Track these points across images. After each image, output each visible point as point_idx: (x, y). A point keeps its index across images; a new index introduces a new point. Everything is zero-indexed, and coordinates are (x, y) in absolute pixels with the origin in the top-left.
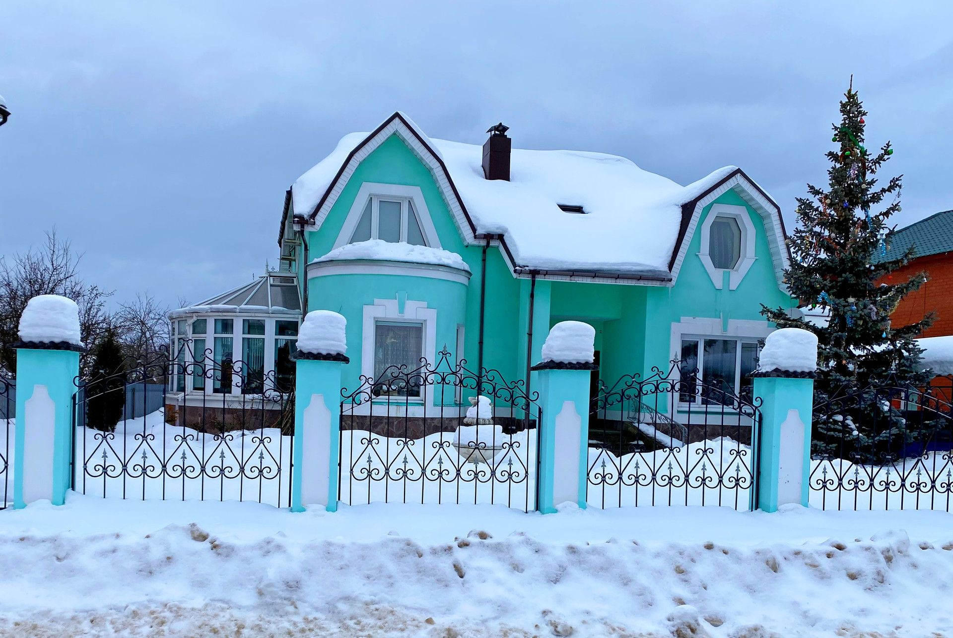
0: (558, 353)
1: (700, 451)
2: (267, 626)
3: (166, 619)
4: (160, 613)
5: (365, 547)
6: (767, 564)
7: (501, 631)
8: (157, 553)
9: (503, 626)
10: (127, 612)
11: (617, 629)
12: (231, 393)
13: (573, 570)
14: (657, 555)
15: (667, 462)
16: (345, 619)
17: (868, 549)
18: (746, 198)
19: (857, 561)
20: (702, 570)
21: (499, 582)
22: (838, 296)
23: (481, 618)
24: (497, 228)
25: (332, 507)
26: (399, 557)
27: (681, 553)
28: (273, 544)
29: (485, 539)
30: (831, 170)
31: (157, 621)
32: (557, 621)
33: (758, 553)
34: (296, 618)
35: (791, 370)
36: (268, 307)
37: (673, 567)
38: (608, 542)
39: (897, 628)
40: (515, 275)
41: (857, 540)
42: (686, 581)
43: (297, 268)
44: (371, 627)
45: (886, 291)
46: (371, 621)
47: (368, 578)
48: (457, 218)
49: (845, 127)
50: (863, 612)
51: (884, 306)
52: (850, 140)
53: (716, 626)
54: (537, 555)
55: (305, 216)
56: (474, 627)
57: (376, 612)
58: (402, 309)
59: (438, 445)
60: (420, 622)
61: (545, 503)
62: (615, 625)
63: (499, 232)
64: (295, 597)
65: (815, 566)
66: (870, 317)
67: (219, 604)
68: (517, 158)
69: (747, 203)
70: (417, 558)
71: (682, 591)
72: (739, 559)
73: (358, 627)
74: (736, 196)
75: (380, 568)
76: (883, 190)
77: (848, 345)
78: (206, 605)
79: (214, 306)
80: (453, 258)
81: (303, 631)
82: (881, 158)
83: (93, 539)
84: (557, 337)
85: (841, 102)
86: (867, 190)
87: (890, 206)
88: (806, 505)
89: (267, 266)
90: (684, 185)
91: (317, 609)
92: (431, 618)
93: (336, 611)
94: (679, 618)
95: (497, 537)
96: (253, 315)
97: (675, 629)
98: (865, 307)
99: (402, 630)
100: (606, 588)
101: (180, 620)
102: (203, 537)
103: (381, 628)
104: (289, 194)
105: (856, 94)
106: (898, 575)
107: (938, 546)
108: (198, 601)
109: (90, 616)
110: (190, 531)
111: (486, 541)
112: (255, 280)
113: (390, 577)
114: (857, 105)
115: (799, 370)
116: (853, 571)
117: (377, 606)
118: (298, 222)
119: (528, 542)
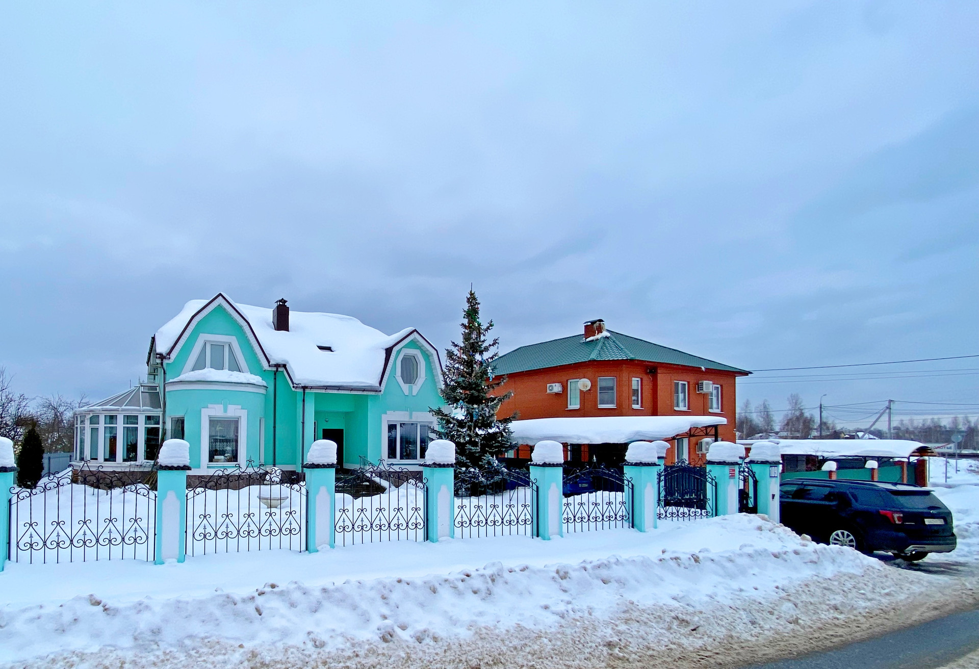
0: (316, 459)
1: (396, 509)
2: (140, 660)
3: (74, 663)
4: (70, 658)
5: (201, 602)
6: (430, 589)
7: (283, 648)
8: (67, 617)
9: (284, 645)
10: (48, 660)
11: (350, 639)
12: (115, 461)
13: (326, 604)
14: (372, 589)
15: (379, 516)
16: (189, 650)
17: (482, 576)
18: (420, 345)
19: (477, 583)
20: (395, 597)
21: (282, 616)
22: (468, 402)
23: (272, 641)
24: (283, 361)
25: (181, 560)
26: (222, 606)
27: (384, 587)
28: (143, 605)
29: (274, 588)
30: (463, 333)
31: (68, 664)
32: (316, 638)
33: (425, 583)
34: (157, 653)
35: (442, 464)
36: (140, 407)
37: (380, 596)
38: (344, 583)
39: (498, 622)
40: (293, 389)
41: (477, 570)
42: (387, 604)
43: (159, 380)
44: (206, 654)
45: (493, 400)
46: (205, 650)
47: (203, 622)
48: (258, 355)
49: (469, 311)
50: (481, 614)
51: (493, 408)
52: (472, 318)
53: (404, 630)
54: (303, 596)
55: (164, 354)
56: (268, 647)
57: (209, 644)
58: (225, 411)
59: (247, 516)
60: (235, 648)
61: (311, 547)
62: (349, 637)
63: (284, 363)
64: (157, 639)
65: (455, 588)
66: (485, 415)
67: (109, 648)
68: (293, 317)
69: (420, 348)
70: (233, 606)
71: (385, 611)
72: (415, 587)
73: (197, 655)
74: (414, 344)
75: (211, 614)
76: (490, 345)
77: (475, 429)
78: (100, 650)
79: (105, 407)
80: (257, 379)
81: (163, 661)
82: (488, 328)
83: (24, 611)
84: (316, 450)
85: (467, 297)
86: (481, 345)
87: (493, 354)
88: (453, 538)
89: (139, 380)
90: (389, 335)
91: (171, 645)
92: (242, 644)
93: (184, 646)
94: (384, 629)
95: (282, 586)
96: (130, 412)
97: (381, 636)
98: (483, 409)
99: (225, 654)
100: (343, 613)
101: (84, 663)
102: (98, 603)
103: (211, 654)
104: (153, 339)
105: (474, 293)
106: (498, 589)
107: (517, 569)
108: (95, 649)
109: (23, 665)
110: (89, 600)
111: (276, 590)
112: (131, 389)
113: (217, 620)
114: (475, 299)
115: (446, 463)
116: (475, 589)
117: (209, 640)
118: (159, 358)
119: (299, 588)
